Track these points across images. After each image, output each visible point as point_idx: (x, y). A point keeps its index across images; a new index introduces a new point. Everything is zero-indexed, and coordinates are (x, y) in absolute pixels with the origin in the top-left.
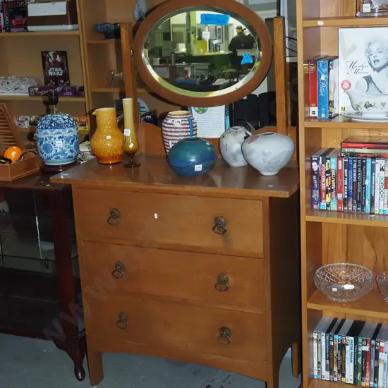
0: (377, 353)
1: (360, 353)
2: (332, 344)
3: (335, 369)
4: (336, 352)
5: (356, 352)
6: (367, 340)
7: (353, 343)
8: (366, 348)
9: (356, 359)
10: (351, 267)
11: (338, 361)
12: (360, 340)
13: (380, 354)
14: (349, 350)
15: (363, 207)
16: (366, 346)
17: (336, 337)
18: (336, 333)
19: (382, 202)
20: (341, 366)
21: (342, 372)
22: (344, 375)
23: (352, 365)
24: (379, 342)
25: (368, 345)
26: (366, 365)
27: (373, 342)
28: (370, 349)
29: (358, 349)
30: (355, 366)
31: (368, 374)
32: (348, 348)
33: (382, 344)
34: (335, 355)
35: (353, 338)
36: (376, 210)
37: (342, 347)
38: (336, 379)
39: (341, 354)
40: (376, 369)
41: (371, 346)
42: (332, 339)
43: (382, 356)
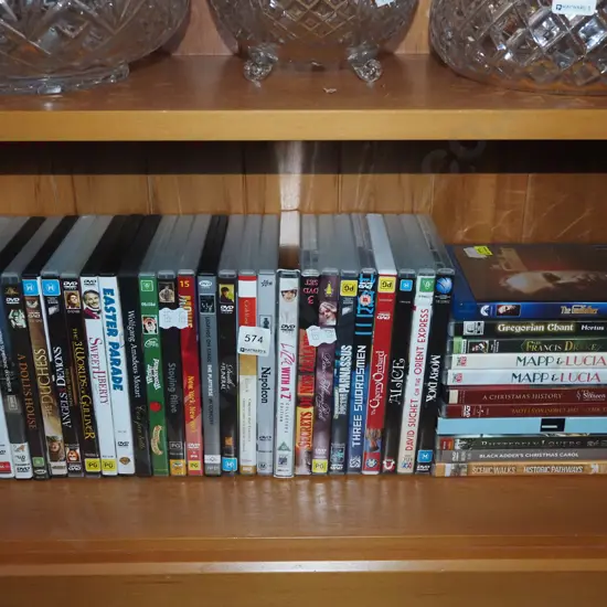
0: (228, 328)
1: (152, 343)
2: (20, 321)
3: (52, 428)
4: (44, 355)
6: (175, 282)
7: (117, 305)
8: (178, 318)
9: (137, 373)
11: (56, 391)
12: (147, 285)
13: (244, 332)
14: (102, 336)
16: (174, 306)
17: (36, 287)
18: (33, 270)
20: (75, 412)
21: (82, 431)
22: (91, 447)
23: (121, 399)
24: (234, 281)
25: (185, 299)
26: (182, 391)
27: (206, 284)
28: (195, 318)
29: (139, 329)
30: (134, 402)
31: (193, 427)
32: (94, 328)
33: (247, 289)
34: (40, 365)
35: (111, 282)
37: (69, 326)
38: (59, 468)
39: (69, 361)
40: (230, 399)
41: (199, 304)
42: (16, 301)
43: (249, 339)
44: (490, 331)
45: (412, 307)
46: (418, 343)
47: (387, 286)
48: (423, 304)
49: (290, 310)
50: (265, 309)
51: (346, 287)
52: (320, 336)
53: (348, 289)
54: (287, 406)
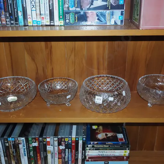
0: (45, 147)
1: (31, 148)
2: (7, 145)
3: (13, 162)
4: (12, 150)
5: (28, 148)
6: (35, 138)
7: (25, 142)
8: (36, 144)
9: (29, 153)
10: (17, 79)
11: (14, 156)
12: (30, 139)
13: (48, 146)
15: (17, 20)
16: (35, 142)
17: (10, 139)
18: (10, 136)
19: (34, 13)
20: (17, 160)
23: (26, 158)
24: (46, 138)
25: (37, 141)
26: (37, 156)
27: (41, 139)
28: (39, 144)
29: (29, 146)
30: (28, 158)
31: (39, 162)
32: (21, 146)
33: (48, 140)
34: (11, 152)
35: (24, 138)
36: (30, 22)
37: (16, 146)
39: (16, 151)
40: (46, 158)
41: (40, 142)
42: (7, 141)
43: (49, 148)
44: (93, 147)
45: (78, 143)
46: (80, 149)
47: (74, 139)
48: (81, 142)
49: (56, 143)
50: (52, 143)
51: (66, 139)
52: (62, 147)
53: (66, 140)
54: (57, 159)
